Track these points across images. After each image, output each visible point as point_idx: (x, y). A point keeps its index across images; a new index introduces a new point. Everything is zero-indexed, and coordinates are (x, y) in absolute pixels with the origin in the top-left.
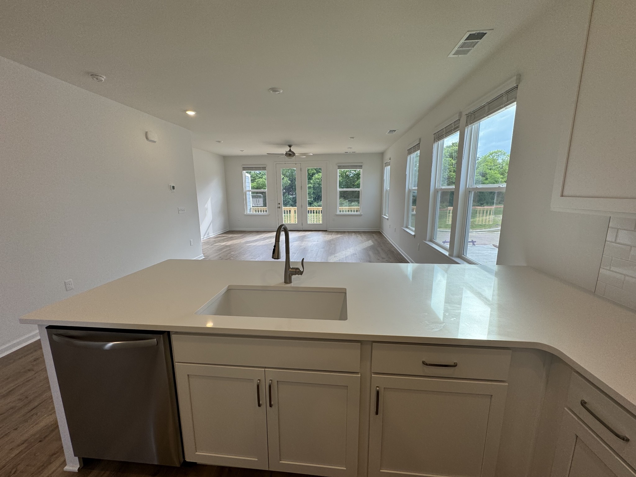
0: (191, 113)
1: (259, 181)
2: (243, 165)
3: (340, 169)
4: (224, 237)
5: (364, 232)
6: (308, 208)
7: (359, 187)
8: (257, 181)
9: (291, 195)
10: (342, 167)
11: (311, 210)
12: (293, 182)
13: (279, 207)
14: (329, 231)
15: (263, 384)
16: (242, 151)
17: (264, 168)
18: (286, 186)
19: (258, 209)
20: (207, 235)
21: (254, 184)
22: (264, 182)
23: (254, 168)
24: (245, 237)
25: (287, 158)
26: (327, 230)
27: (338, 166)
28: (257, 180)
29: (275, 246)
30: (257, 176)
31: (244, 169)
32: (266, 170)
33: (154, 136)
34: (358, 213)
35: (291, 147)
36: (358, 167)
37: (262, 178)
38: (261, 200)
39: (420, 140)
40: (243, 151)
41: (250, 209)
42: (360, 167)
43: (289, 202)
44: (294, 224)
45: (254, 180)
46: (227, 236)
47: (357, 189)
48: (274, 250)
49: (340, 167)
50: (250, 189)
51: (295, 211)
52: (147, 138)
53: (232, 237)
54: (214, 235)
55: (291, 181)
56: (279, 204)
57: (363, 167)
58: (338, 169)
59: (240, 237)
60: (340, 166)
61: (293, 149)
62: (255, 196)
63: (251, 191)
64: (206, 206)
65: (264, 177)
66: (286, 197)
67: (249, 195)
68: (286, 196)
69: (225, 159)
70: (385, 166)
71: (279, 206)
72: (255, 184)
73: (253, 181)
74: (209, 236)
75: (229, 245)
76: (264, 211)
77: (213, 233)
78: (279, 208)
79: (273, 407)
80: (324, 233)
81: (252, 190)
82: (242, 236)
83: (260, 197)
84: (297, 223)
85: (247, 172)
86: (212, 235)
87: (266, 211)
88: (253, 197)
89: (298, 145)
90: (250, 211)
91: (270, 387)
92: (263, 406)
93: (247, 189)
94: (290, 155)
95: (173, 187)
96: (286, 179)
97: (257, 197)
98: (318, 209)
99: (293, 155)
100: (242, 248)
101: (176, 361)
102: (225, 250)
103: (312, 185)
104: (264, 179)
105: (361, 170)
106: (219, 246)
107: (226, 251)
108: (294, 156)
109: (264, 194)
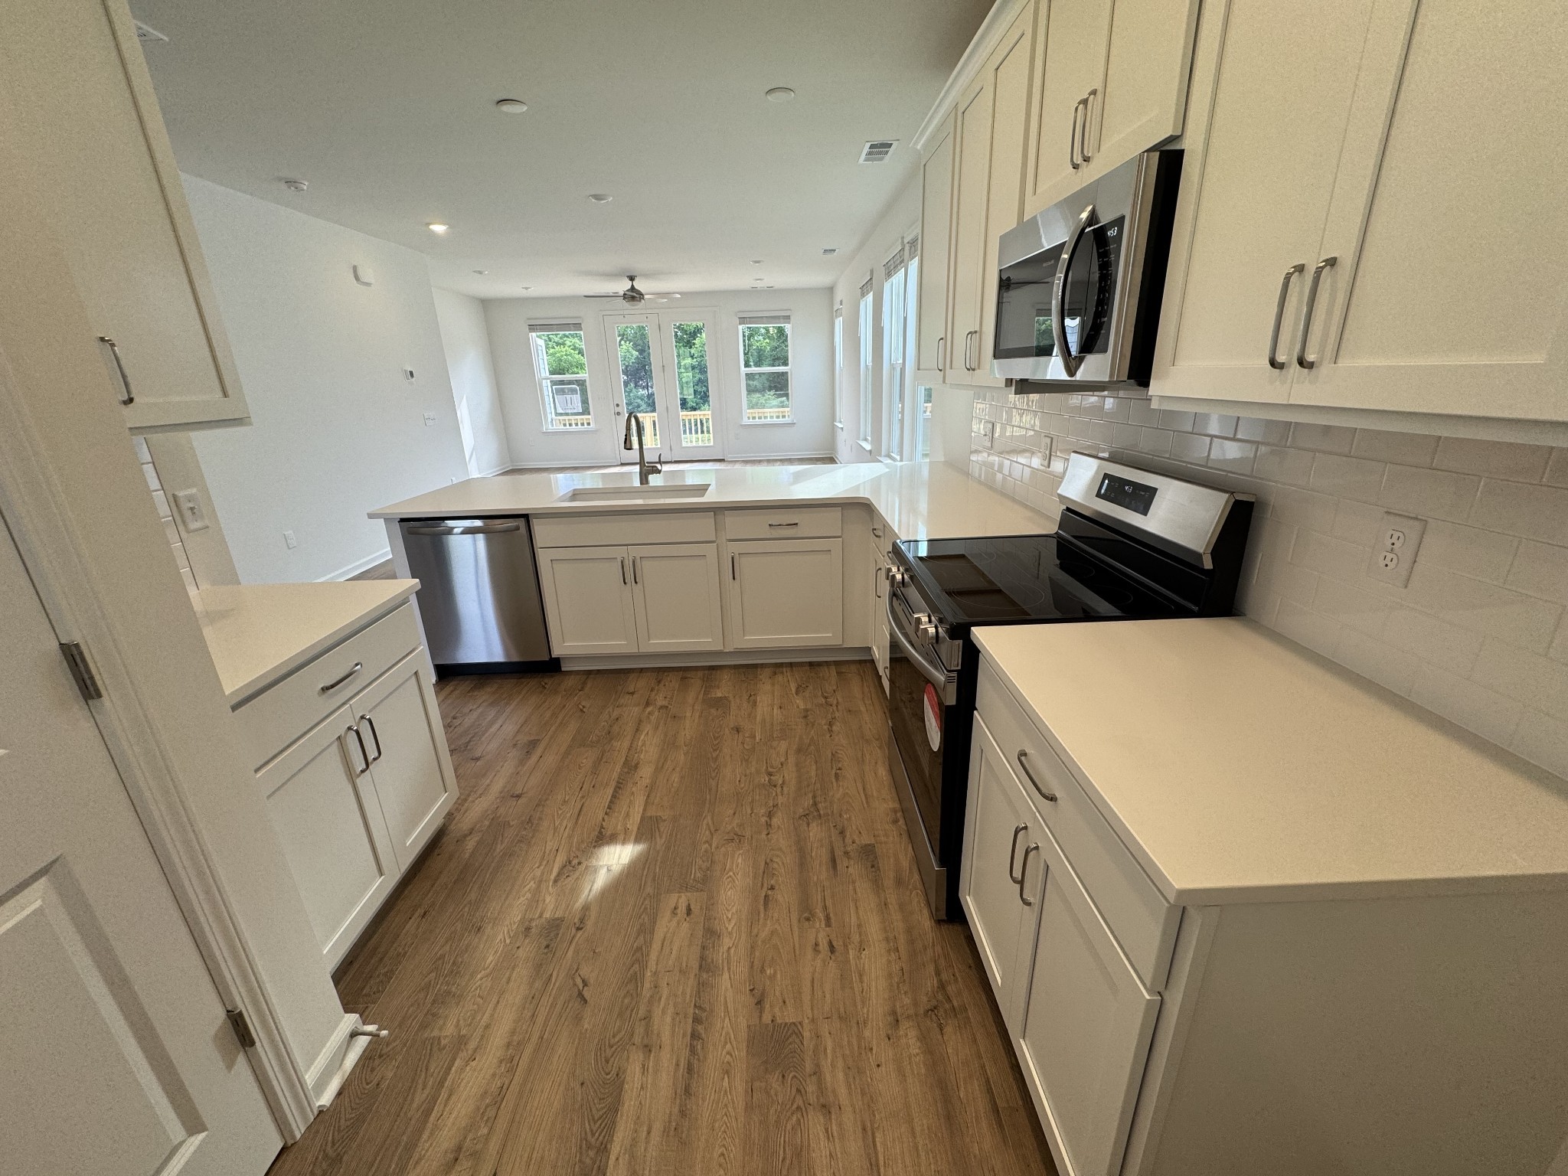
0: (439, 229)
2: (529, 319)
3: (744, 324)
5: (801, 461)
6: (681, 413)
7: (786, 364)
9: (643, 388)
10: (748, 319)
11: (689, 417)
12: (646, 354)
13: (618, 414)
14: (728, 458)
15: (626, 562)
16: (527, 288)
17: (577, 326)
18: (627, 364)
19: (569, 420)
21: (554, 361)
22: (570, 355)
23: (555, 327)
25: (625, 304)
26: (724, 459)
27: (739, 318)
29: (626, 435)
31: (533, 328)
32: (581, 330)
33: (367, 274)
34: (787, 420)
35: (633, 280)
36: (782, 320)
37: (564, 344)
38: (576, 399)
39: (872, 272)
40: (529, 288)
42: (787, 318)
43: (639, 406)
44: (654, 449)
47: (782, 369)
48: (626, 439)
49: (743, 320)
50: (548, 374)
51: (654, 422)
52: (357, 278)
55: (641, 352)
56: (618, 405)
57: (792, 318)
58: (740, 324)
60: (744, 318)
61: (638, 285)
62: (560, 389)
63: (548, 379)
65: (568, 343)
66: (631, 394)
67: (546, 389)
68: (631, 391)
69: (486, 305)
70: (837, 317)
71: (618, 409)
72: (556, 362)
76: (583, 424)
78: (618, 416)
79: (638, 584)
80: (719, 464)
81: (550, 377)
83: (573, 391)
84: (659, 446)
85: (537, 337)
87: (589, 424)
88: (555, 392)
89: (647, 276)
90: (553, 426)
91: (634, 562)
92: (629, 585)
93: (543, 375)
94: (633, 298)
95: (411, 373)
96: (626, 346)
97: (566, 392)
98: (704, 415)
99: (640, 299)
101: (539, 546)
103: (695, 360)
104: (569, 346)
105: (788, 325)
108: (643, 301)
109: (581, 383)
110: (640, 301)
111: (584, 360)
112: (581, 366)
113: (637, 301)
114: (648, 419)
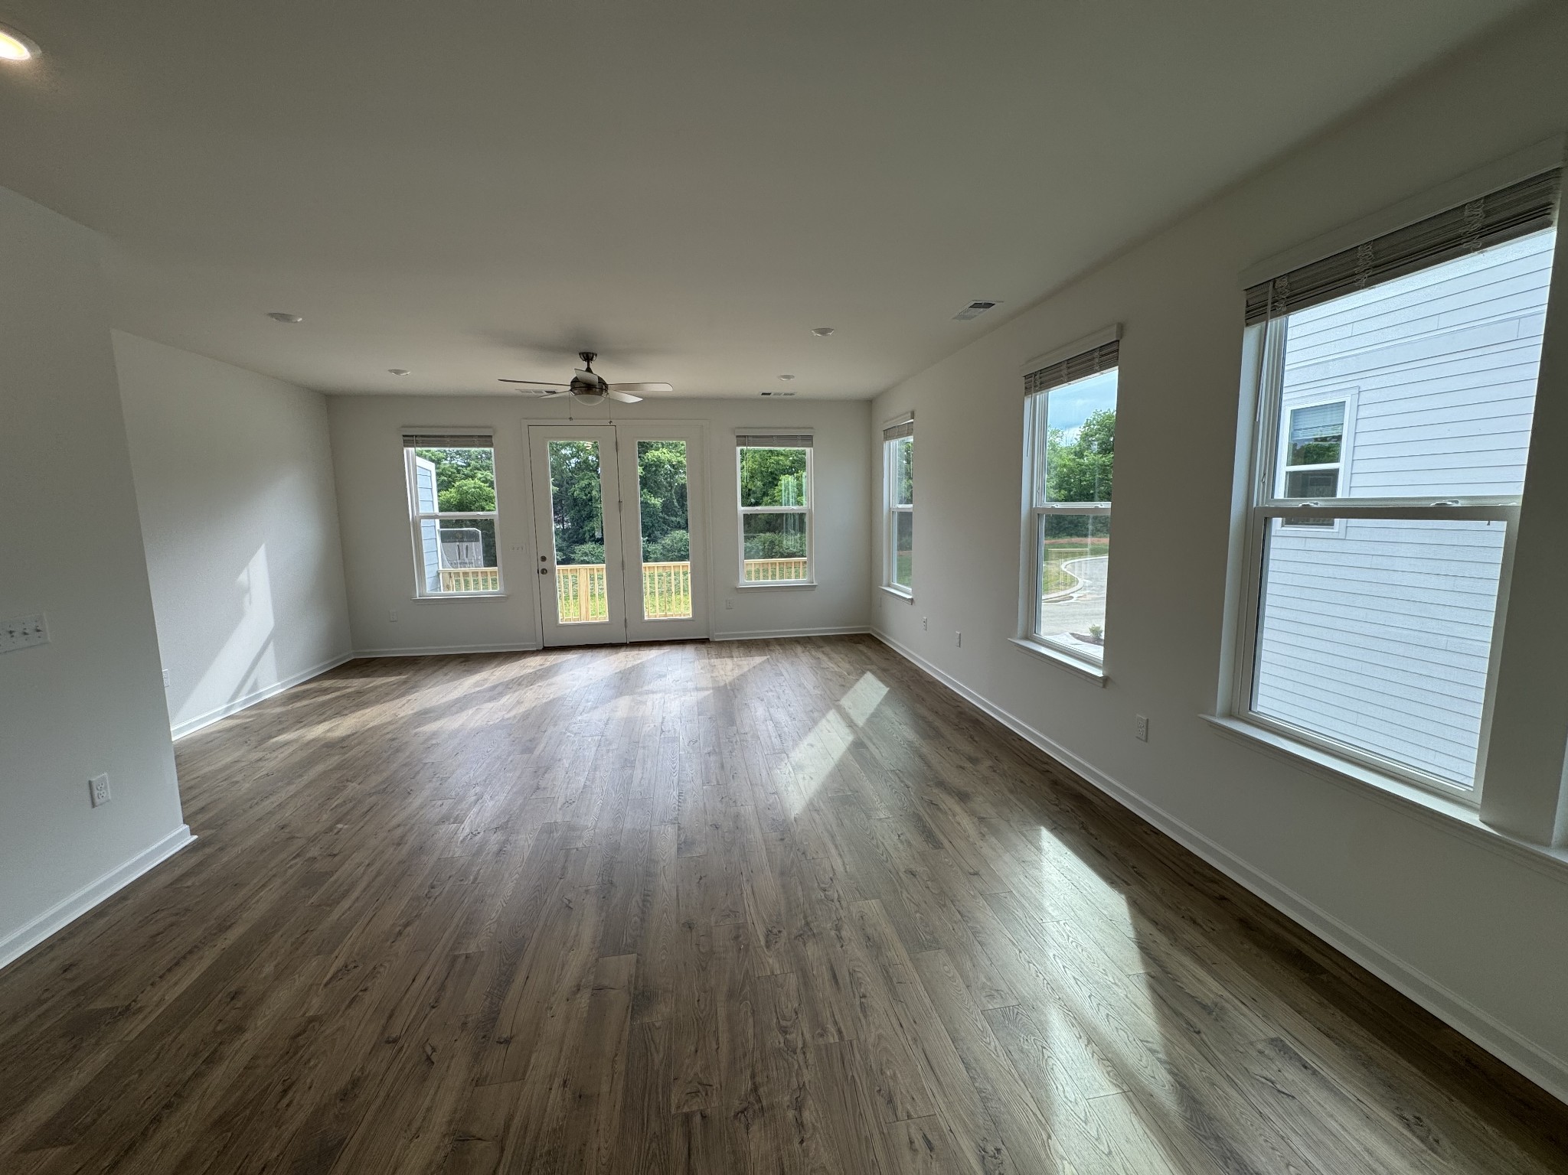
1: (466, 485)
2: (403, 427)
3: (745, 445)
4: (325, 691)
5: (828, 640)
7: (802, 504)
8: (460, 487)
10: (750, 439)
13: (544, 571)
14: (716, 640)
16: (397, 372)
17: (486, 440)
20: (250, 692)
21: (451, 492)
22: (480, 488)
23: (448, 440)
24: (415, 688)
26: (708, 639)
27: (737, 436)
28: (457, 483)
30: (459, 471)
31: (410, 440)
32: (493, 446)
34: (804, 583)
35: (592, 359)
36: (799, 442)
37: (473, 477)
38: (477, 549)
39: (1121, 328)
40: (403, 371)
41: (435, 574)
42: (807, 440)
44: (597, 622)
45: (450, 482)
46: (338, 689)
47: (795, 510)
49: (743, 440)
50: (437, 510)
53: (360, 693)
54: (282, 686)
56: (544, 559)
57: (814, 440)
58: (739, 445)
59: (394, 690)
60: (745, 436)
61: (601, 370)
62: (452, 533)
63: (435, 517)
64: (243, 577)
65: (479, 475)
67: (431, 533)
69: (335, 406)
70: (886, 439)
71: (543, 565)
72: (451, 494)
73: (443, 486)
74: (260, 695)
75: (343, 739)
76: (486, 584)
77: (279, 681)
78: (543, 573)
80: (703, 648)
81: (441, 514)
82: (405, 682)
83: (473, 537)
84: (604, 620)
85: (420, 455)
86: (272, 686)
87: (496, 583)
88: (446, 538)
89: (620, 355)
90: (437, 588)
93: (422, 511)
94: (588, 390)
97: (462, 538)
99: (602, 389)
100: (398, 751)
102: (320, 768)
104: (480, 479)
105: (808, 450)
106: (295, 746)
107: (325, 774)
108: (604, 394)
109: (487, 526)
110: (601, 394)
111: (495, 493)
112: (490, 499)
113: (595, 393)
114: (583, 573)
